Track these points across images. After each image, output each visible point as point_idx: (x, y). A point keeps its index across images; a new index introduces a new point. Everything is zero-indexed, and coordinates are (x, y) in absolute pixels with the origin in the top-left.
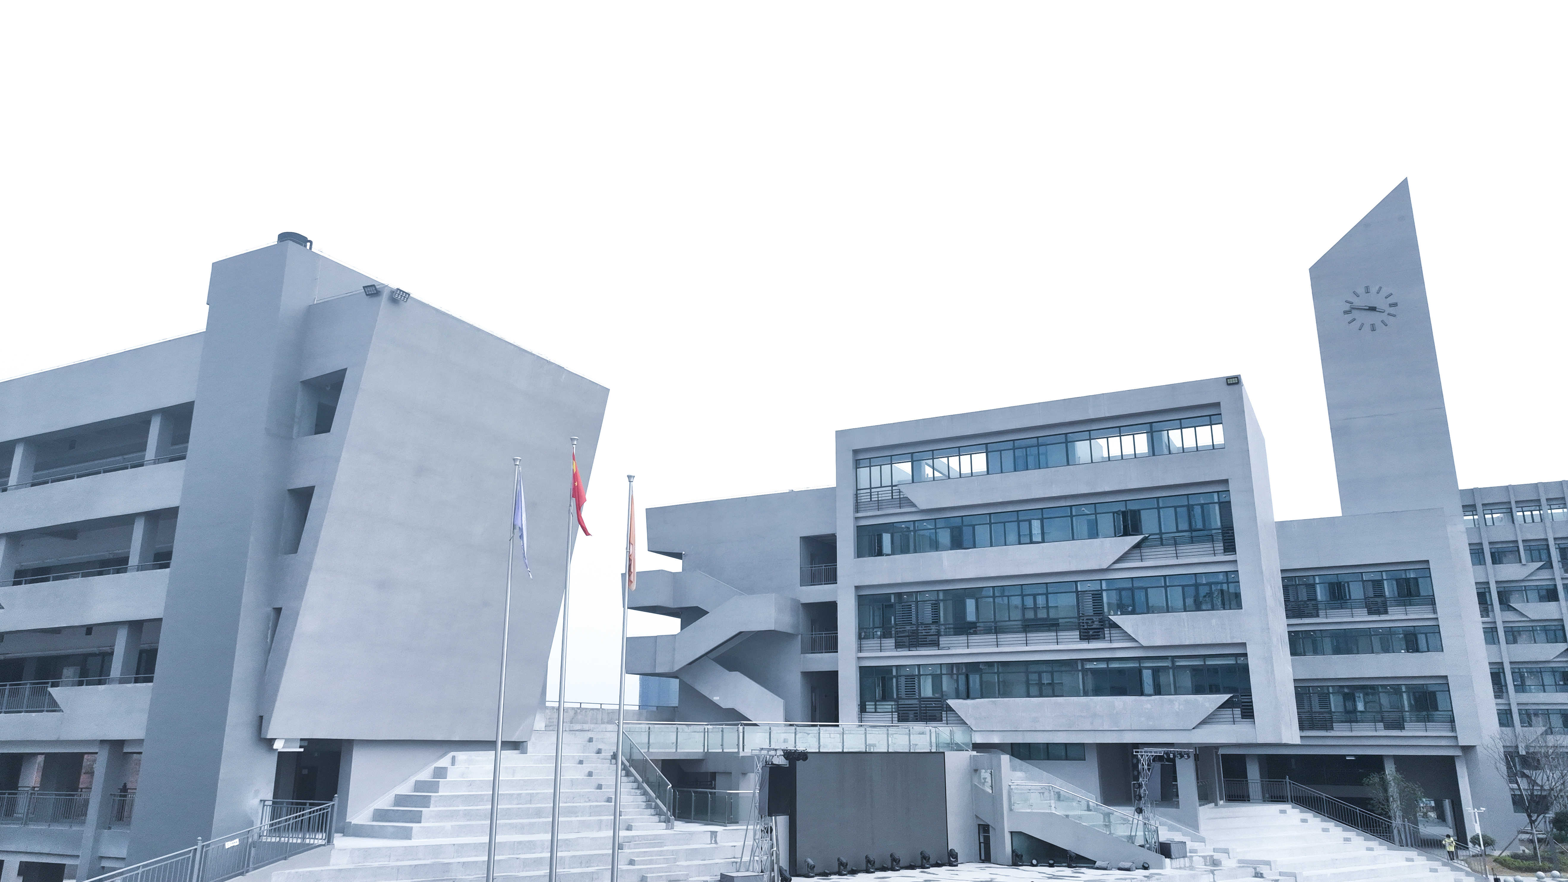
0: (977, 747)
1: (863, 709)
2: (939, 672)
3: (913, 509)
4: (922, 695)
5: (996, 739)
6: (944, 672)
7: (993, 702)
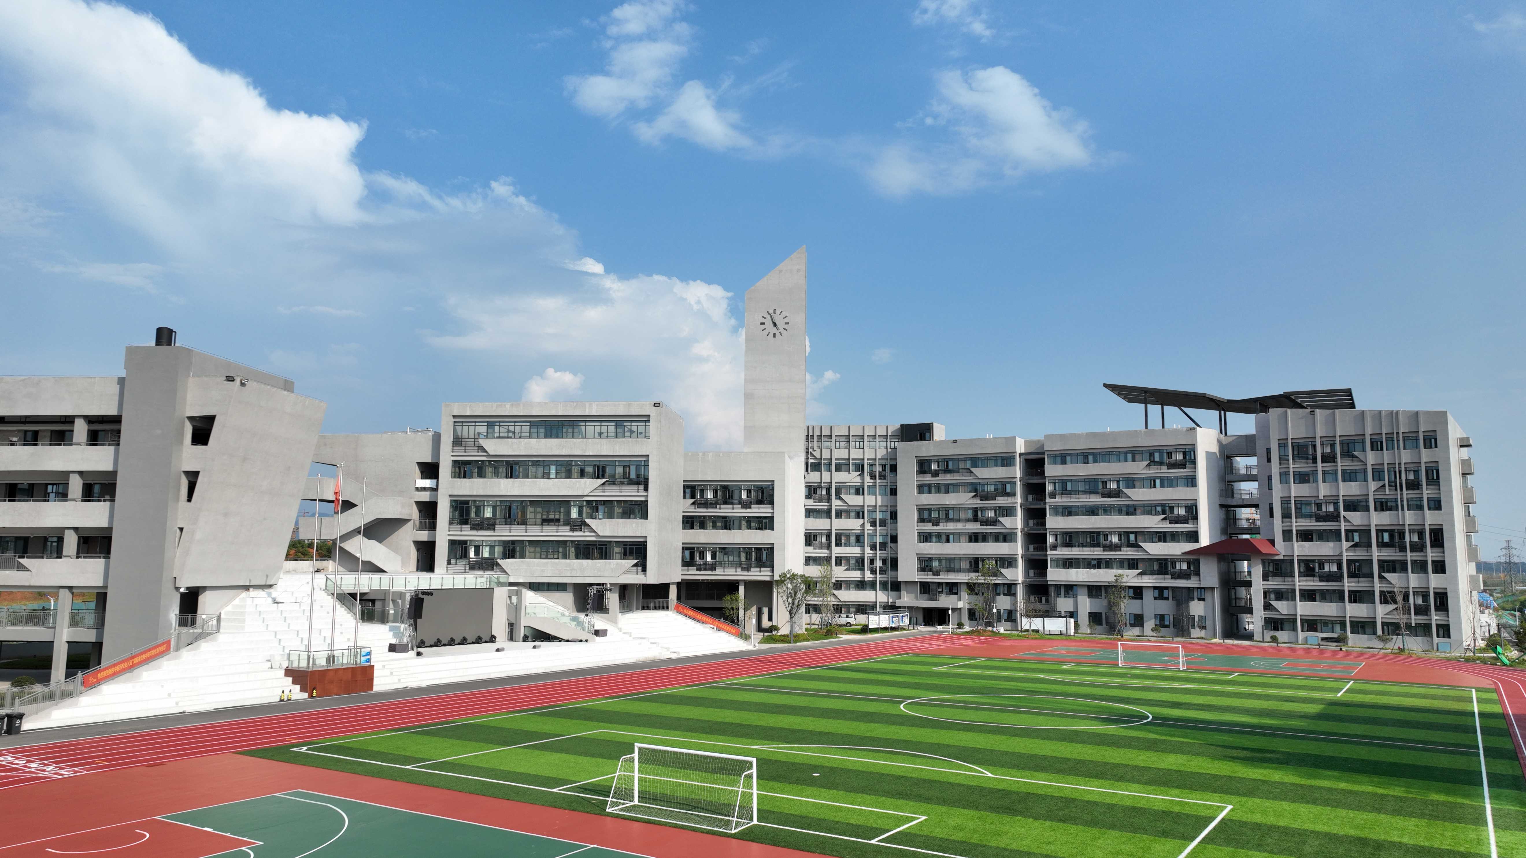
0: (511, 584)
1: (449, 563)
2: (494, 544)
3: (485, 454)
4: (484, 556)
5: (521, 580)
6: (497, 544)
7: (522, 561)
